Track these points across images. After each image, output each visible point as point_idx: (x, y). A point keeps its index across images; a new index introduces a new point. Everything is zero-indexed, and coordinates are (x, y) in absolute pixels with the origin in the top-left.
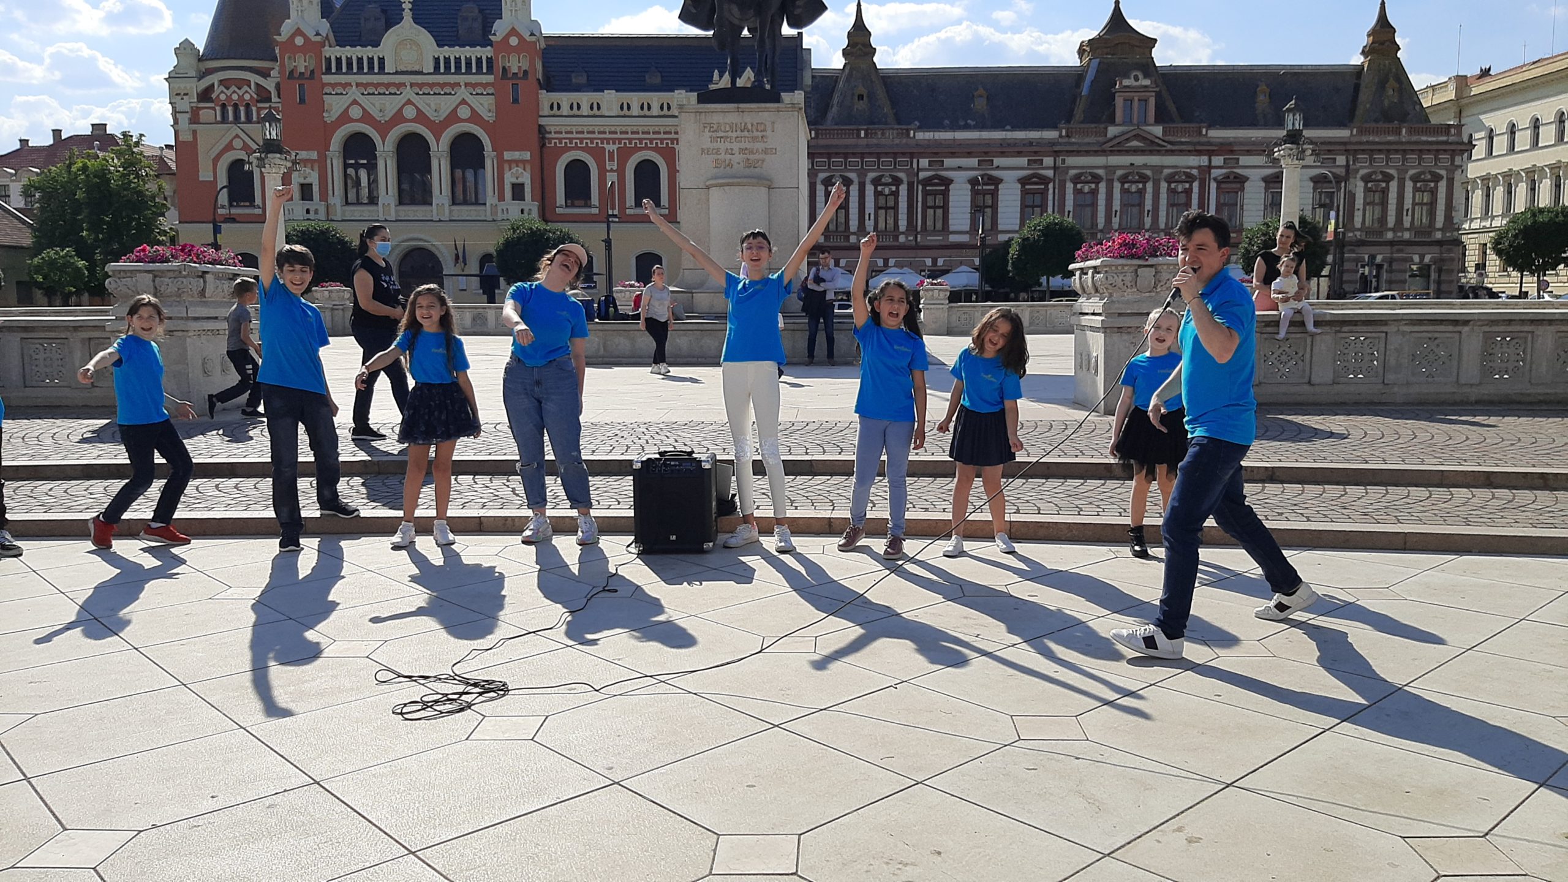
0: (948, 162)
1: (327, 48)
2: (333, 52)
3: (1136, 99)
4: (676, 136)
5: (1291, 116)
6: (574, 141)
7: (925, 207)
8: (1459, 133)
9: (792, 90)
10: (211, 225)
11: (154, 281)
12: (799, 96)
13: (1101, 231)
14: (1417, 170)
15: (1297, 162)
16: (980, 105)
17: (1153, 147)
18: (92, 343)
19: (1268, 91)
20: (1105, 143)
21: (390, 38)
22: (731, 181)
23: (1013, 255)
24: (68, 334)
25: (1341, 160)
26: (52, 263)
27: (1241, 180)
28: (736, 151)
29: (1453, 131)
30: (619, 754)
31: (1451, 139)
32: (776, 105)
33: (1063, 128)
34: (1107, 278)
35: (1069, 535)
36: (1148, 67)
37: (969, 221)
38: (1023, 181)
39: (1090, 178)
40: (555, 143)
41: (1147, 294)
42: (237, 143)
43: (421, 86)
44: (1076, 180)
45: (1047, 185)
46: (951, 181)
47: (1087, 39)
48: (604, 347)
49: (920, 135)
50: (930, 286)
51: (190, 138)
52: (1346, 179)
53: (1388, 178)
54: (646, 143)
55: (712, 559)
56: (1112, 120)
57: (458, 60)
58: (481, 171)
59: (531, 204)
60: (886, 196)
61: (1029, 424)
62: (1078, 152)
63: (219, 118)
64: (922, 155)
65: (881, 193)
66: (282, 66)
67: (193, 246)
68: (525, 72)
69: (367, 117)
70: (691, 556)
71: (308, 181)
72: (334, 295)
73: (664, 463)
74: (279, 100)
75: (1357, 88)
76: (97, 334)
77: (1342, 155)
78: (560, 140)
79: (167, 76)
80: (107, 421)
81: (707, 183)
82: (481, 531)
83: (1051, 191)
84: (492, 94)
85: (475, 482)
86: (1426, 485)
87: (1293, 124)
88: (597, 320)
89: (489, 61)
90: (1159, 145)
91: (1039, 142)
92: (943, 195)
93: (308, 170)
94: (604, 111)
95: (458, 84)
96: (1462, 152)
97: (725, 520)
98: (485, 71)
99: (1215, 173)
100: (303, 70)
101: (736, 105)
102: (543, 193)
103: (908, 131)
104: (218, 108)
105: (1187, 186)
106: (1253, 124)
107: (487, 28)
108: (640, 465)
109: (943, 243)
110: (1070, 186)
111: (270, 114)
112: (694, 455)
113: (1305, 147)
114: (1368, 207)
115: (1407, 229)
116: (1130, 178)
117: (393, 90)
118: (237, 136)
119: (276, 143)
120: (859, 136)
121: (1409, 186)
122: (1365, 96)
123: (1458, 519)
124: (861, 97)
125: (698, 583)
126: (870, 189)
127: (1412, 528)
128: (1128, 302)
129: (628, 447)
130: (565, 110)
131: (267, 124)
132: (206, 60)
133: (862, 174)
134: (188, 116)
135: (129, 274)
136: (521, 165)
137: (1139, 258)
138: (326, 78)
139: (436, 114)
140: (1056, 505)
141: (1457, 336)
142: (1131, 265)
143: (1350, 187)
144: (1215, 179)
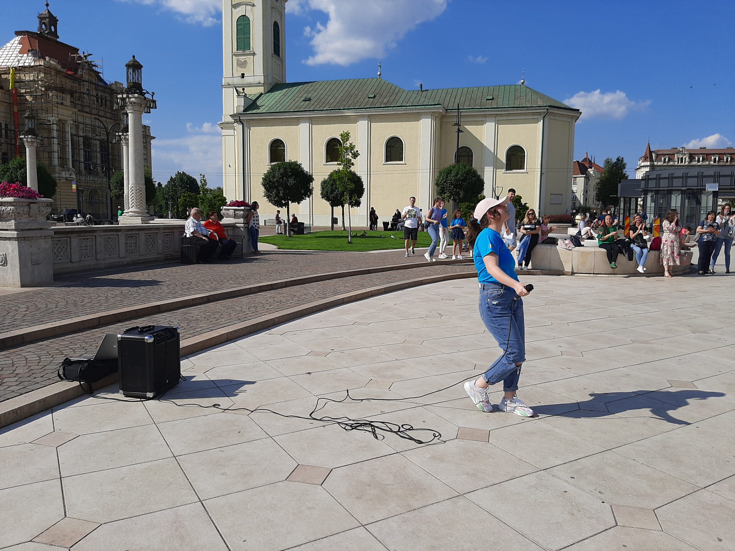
128: (26, 223)
142: (26, 202)
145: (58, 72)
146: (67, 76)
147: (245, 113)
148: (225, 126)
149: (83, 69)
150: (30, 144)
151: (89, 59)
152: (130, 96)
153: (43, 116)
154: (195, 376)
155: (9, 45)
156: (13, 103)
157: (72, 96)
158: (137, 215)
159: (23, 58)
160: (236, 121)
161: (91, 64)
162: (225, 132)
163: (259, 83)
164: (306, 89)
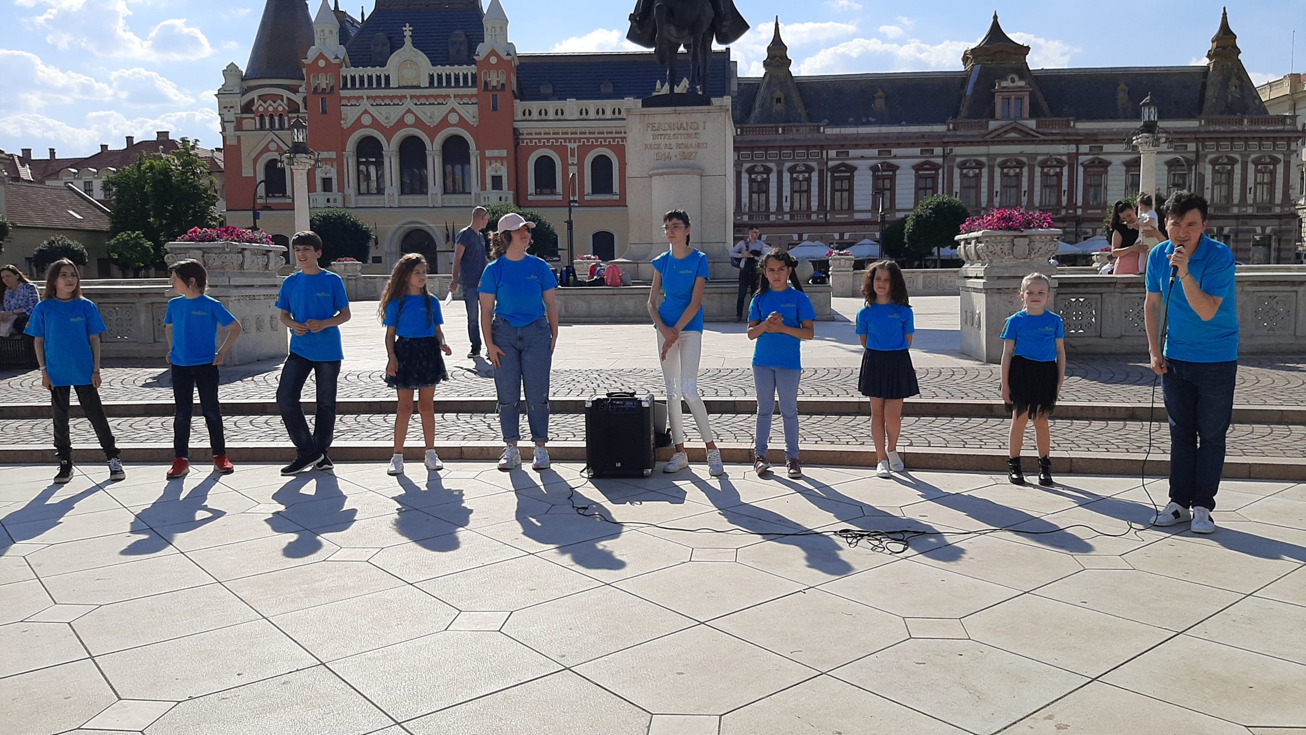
0: (853, 153)
1: (344, 68)
2: (349, 72)
3: (1013, 97)
4: (625, 135)
5: (1147, 110)
6: (542, 141)
7: (834, 190)
8: (1294, 123)
9: (722, 96)
10: (251, 213)
11: (203, 256)
12: (727, 100)
13: (984, 209)
14: (1258, 155)
15: (1153, 148)
16: (879, 104)
17: (1027, 138)
18: (155, 306)
19: (1127, 89)
20: (986, 135)
21: (394, 59)
22: (671, 170)
23: (909, 229)
24: (136, 300)
25: (1192, 147)
26: (125, 243)
27: (1105, 165)
28: (674, 145)
29: (1288, 121)
30: (570, 644)
31: (1287, 127)
32: (707, 107)
33: (950, 123)
34: (987, 247)
35: (955, 464)
36: (1023, 71)
37: (871, 202)
38: (917, 168)
39: (974, 164)
40: (527, 143)
41: (1023, 260)
42: (273, 146)
43: (418, 97)
44: (962, 166)
45: (937, 170)
46: (855, 169)
47: (970, 48)
48: (566, 308)
49: (829, 131)
50: (837, 256)
51: (234, 142)
52: (1196, 162)
53: (1233, 161)
54: (601, 142)
55: (651, 483)
56: (992, 116)
57: (448, 77)
58: (467, 166)
59: (508, 194)
60: (801, 181)
61: (921, 371)
62: (964, 142)
63: (258, 126)
64: (831, 147)
65: (796, 179)
66: (309, 83)
67: (234, 228)
68: (503, 85)
69: (375, 124)
70: (635, 480)
71: (328, 176)
72: (348, 268)
73: (611, 402)
74: (306, 111)
75: (1204, 85)
76: (158, 299)
77: (1193, 142)
78: (531, 140)
79: (217, 93)
80: (166, 370)
81: (651, 172)
82: (462, 459)
83: (941, 176)
84: (476, 103)
85: (458, 419)
86: (1268, 423)
87: (1149, 117)
88: (559, 287)
89: (474, 76)
90: (1034, 136)
91: (931, 135)
92: (849, 180)
93: (328, 167)
94: (567, 116)
95: (449, 96)
96: (1297, 139)
97: (663, 451)
98: (470, 84)
99: (1082, 159)
100: (325, 87)
101: (673, 108)
102: (517, 182)
103: (819, 127)
104: (257, 118)
105: (1058, 170)
106: (1114, 117)
107: (472, 49)
108: (591, 404)
109: (848, 220)
110: (957, 172)
111: (298, 121)
112: (636, 396)
113: (1159, 135)
114: (1215, 187)
115: (1251, 205)
116: (1008, 164)
117: (396, 101)
118: (272, 140)
119: (303, 145)
120: (777, 131)
121: (1251, 168)
122: (1210, 92)
123: (1296, 451)
124: (778, 100)
125: (638, 503)
126: (786, 176)
127: (1256, 460)
128: (1006, 268)
129: (583, 390)
130: (535, 115)
131: (296, 130)
132: (248, 79)
133: (780, 164)
134: (234, 124)
135: (183, 251)
136: (499, 161)
137: (1015, 230)
138: (343, 93)
139: (431, 120)
140: (944, 439)
141: (1294, 294)
142: (1007, 236)
143: (1200, 170)
144: (1082, 164)
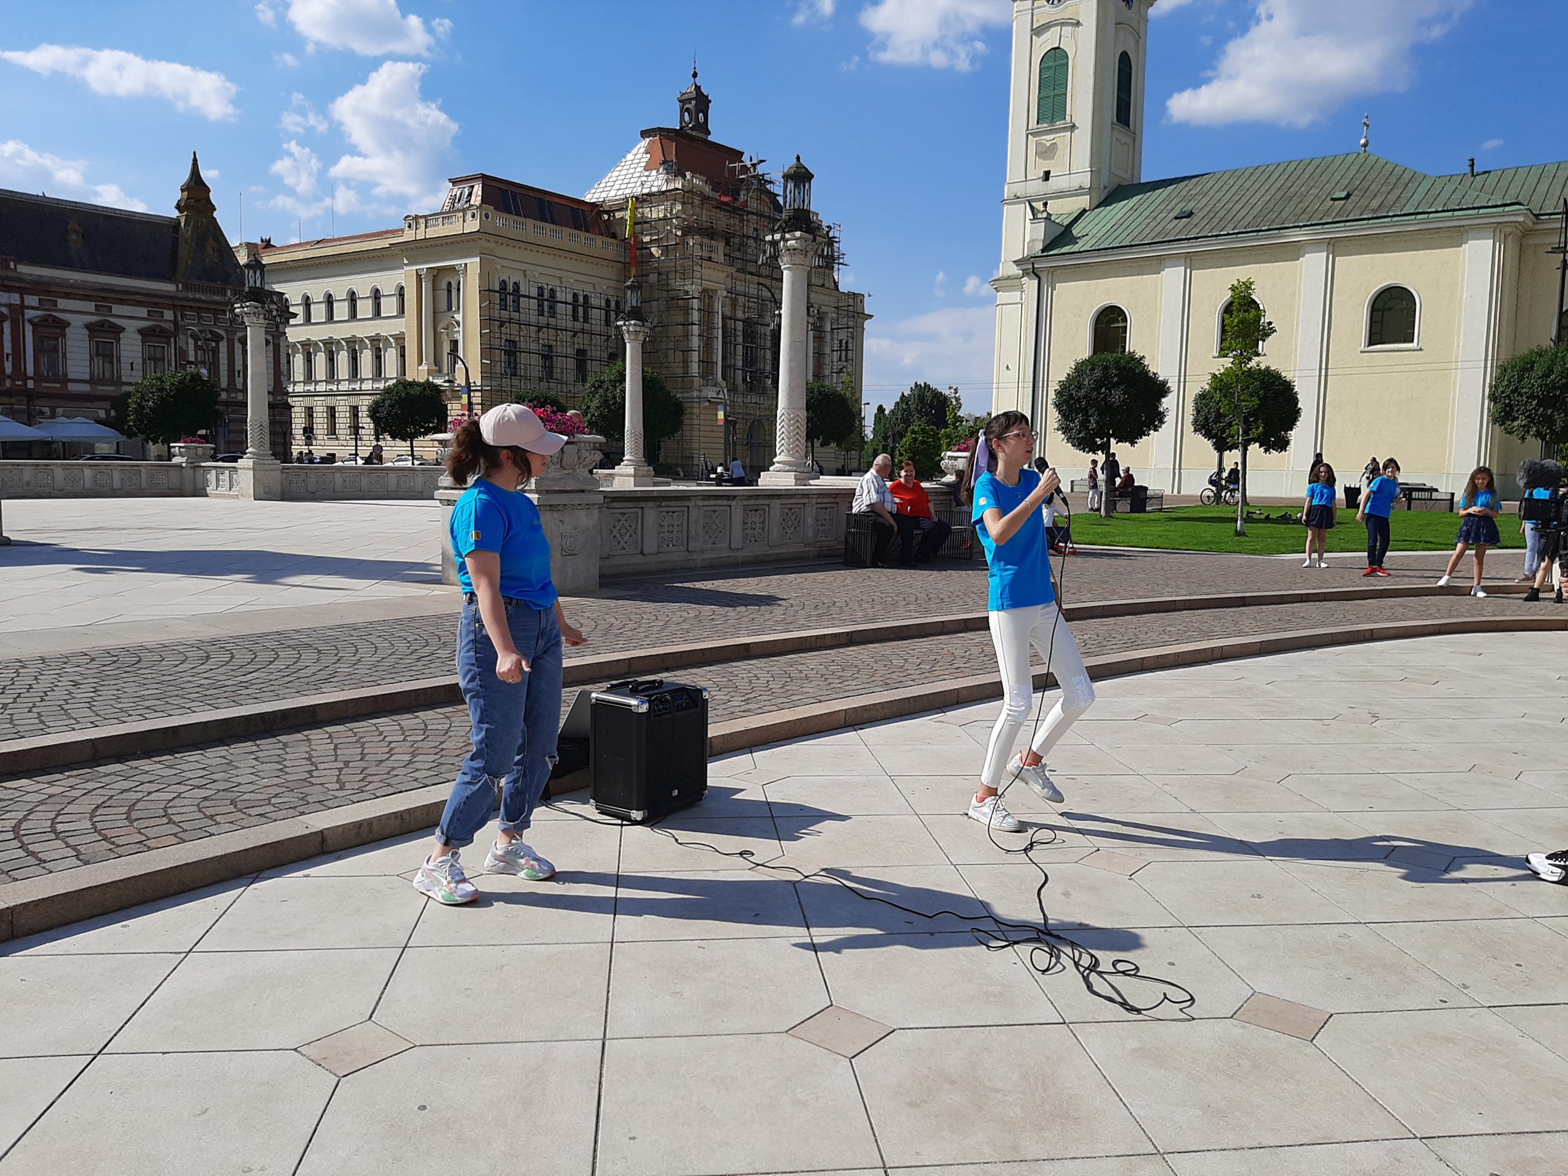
19: (81, 231)
25: (168, 314)
52: (176, 334)
75: (175, 242)
77: (170, 309)
115: (240, 391)
121: (238, 347)
122: (184, 251)
145: (705, 198)
146: (720, 206)
147: (1045, 254)
148: (1002, 284)
149: (748, 190)
150: (632, 337)
151: (760, 169)
152: (787, 236)
153: (677, 283)
154: (743, 790)
155: (630, 157)
156: (629, 263)
157: (727, 243)
158: (787, 468)
159: (650, 179)
160: (1025, 273)
161: (763, 179)
162: (1002, 297)
163: (1081, 188)
164: (1183, 193)
